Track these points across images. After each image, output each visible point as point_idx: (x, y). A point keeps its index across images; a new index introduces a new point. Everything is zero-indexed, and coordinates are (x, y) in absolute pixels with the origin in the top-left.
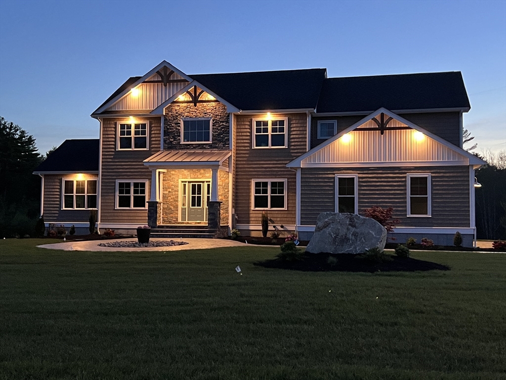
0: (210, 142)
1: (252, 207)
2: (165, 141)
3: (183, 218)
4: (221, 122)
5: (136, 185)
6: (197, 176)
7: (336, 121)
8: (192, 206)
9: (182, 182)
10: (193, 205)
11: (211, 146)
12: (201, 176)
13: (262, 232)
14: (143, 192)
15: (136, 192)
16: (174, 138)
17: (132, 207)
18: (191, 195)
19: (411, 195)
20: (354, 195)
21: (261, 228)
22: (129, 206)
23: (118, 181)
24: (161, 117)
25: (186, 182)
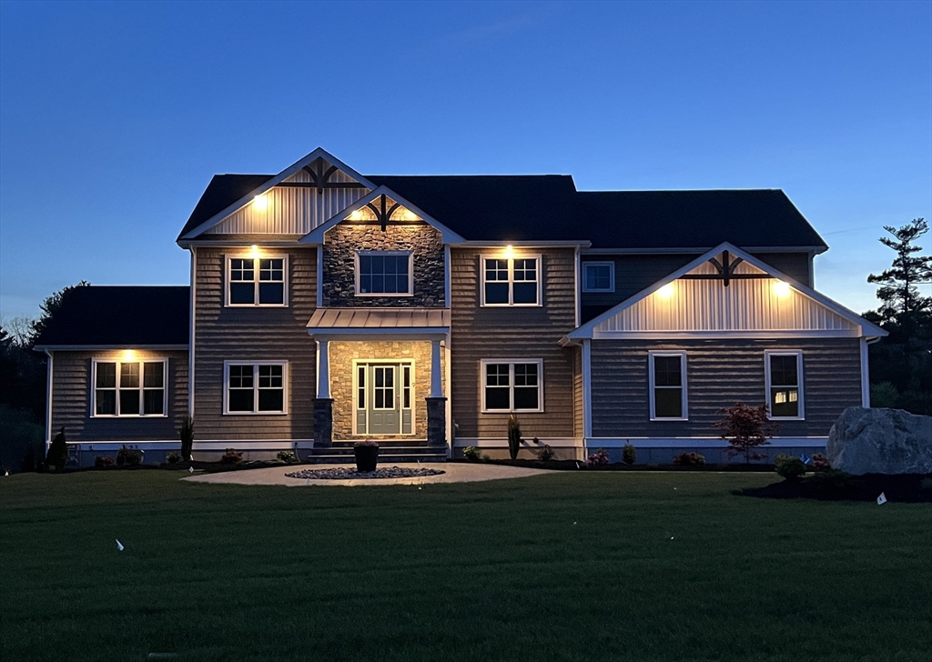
0: (410, 294)
1: (483, 408)
2: (325, 291)
3: (361, 429)
4: (429, 259)
5: (263, 370)
6: (388, 354)
7: (613, 262)
8: (376, 407)
9: (358, 364)
10: (379, 405)
11: (411, 302)
12: (394, 354)
13: (508, 451)
14: (278, 382)
15: (263, 382)
16: (344, 286)
17: (257, 411)
18: (374, 388)
19: (772, 384)
20: (680, 385)
21: (506, 444)
22: (252, 409)
23: (228, 364)
24: (316, 249)
25: (365, 364)
